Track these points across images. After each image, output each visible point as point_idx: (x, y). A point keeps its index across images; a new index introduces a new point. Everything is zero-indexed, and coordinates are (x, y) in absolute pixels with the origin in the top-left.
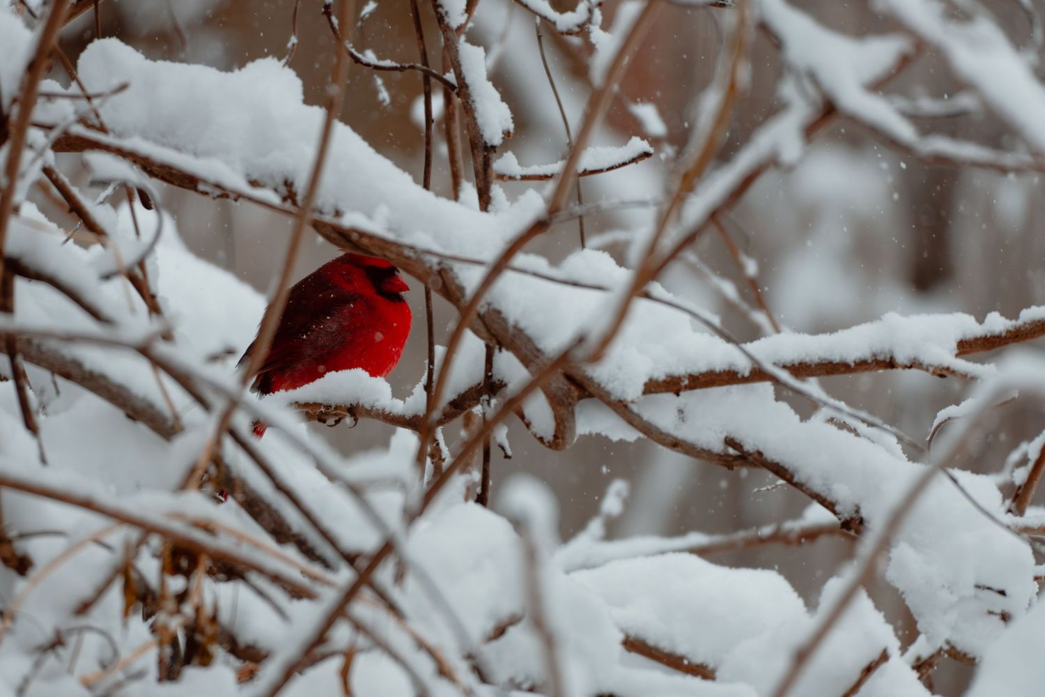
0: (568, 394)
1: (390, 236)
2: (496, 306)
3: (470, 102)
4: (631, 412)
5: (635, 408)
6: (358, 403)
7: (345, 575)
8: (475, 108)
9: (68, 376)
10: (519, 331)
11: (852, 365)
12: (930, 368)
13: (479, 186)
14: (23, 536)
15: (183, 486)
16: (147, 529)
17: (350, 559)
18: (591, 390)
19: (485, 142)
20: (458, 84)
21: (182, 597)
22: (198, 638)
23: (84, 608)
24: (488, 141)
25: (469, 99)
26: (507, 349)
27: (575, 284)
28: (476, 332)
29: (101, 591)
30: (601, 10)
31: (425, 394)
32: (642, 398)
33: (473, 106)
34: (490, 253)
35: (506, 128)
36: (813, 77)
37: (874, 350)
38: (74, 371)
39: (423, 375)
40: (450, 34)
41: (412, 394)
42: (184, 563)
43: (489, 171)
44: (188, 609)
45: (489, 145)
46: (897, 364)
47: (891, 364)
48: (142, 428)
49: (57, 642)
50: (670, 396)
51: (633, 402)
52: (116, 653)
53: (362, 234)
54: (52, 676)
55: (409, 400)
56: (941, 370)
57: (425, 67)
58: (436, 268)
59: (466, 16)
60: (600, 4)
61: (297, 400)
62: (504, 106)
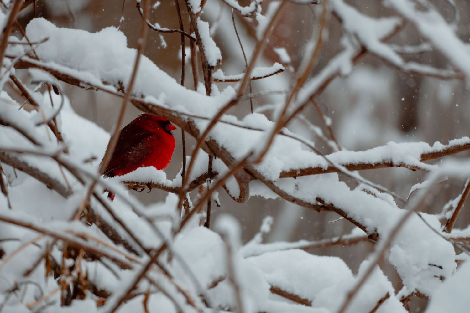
0: (246, 178)
1: (166, 107)
2: (214, 138)
3: (202, 47)
4: (274, 186)
5: (276, 184)
6: (151, 182)
7: (145, 259)
8: (205, 49)
9: (21, 169)
10: (224, 149)
11: (374, 165)
12: (408, 166)
13: (206, 85)
15: (72, 219)
16: (56, 237)
17: (148, 251)
18: (256, 176)
19: (209, 65)
20: (197, 38)
21: (72, 268)
22: (79, 286)
23: (28, 273)
24: (210, 64)
25: (202, 45)
26: (219, 158)
27: (249, 128)
28: (205, 150)
29: (36, 265)
30: (261, 5)
31: (181, 177)
32: (279, 179)
33: (203, 49)
34: (211, 114)
35: (218, 58)
36: (356, 36)
37: (384, 158)
38: (24, 167)
39: (181, 169)
40: (193, 16)
41: (176, 177)
42: (73, 253)
43: (211, 78)
44: (75, 274)
45: (211, 66)
46: (394, 164)
47: (391, 165)
48: (55, 193)
49: (15, 289)
50: (291, 179)
51: (275, 181)
52: (42, 293)
53: (154, 106)
54: (14, 304)
55: (174, 180)
56: (414, 167)
57: (182, 31)
58: (187, 121)
59: (200, 8)
60: (261, 3)
61: (124, 180)
62: (218, 49)
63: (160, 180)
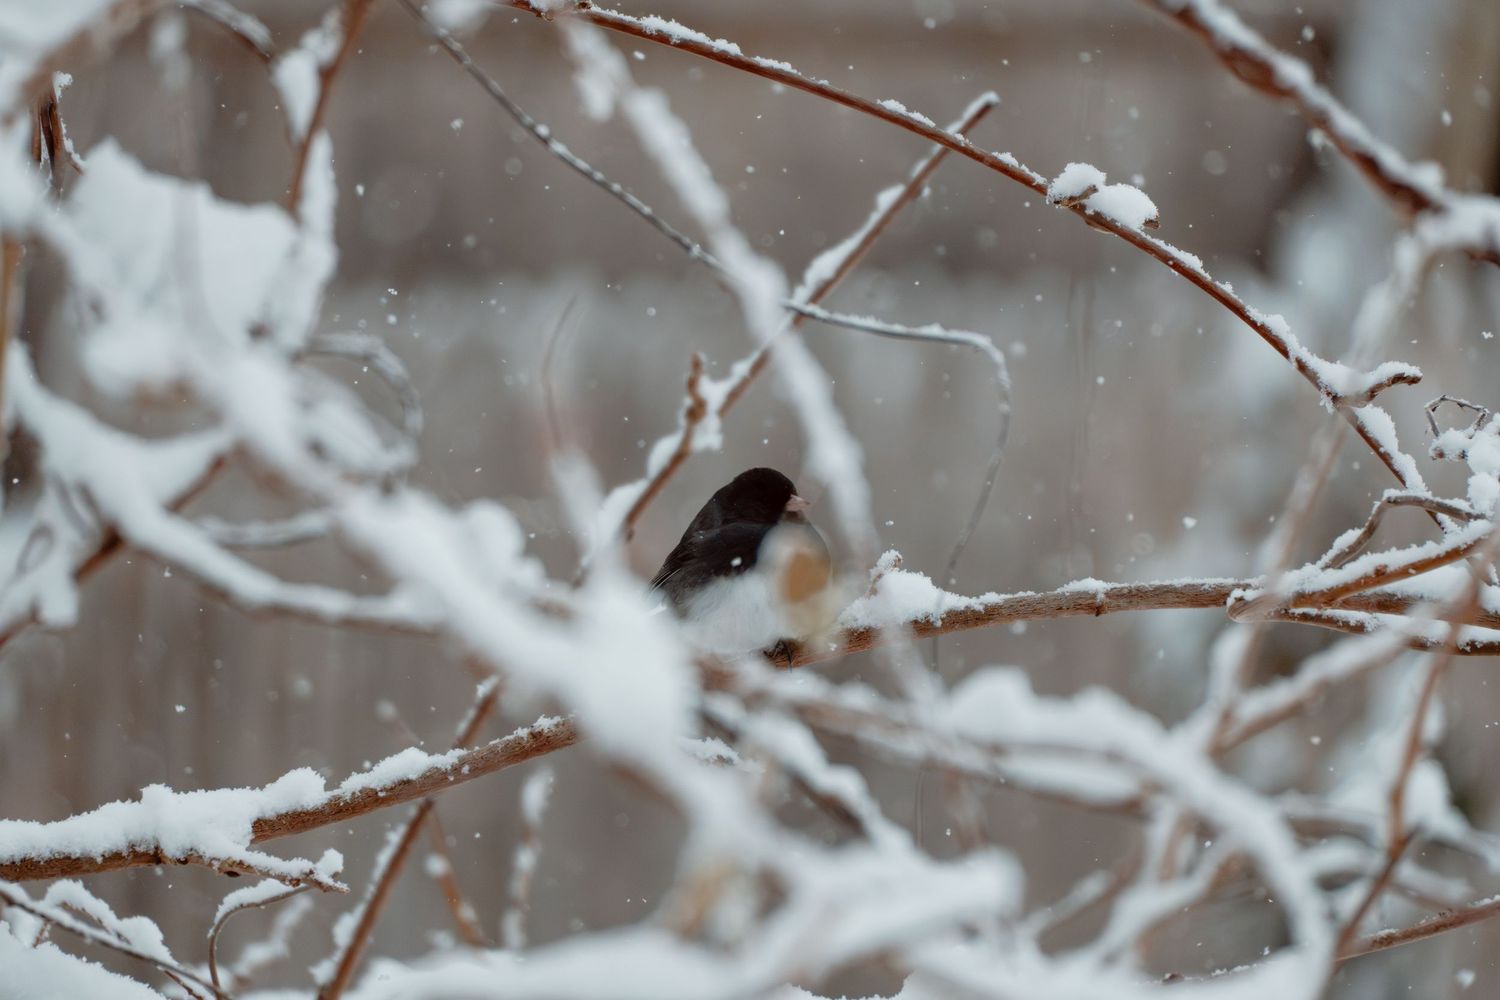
11: (99, 860)
12: (213, 862)
36: (87, 495)
37: (131, 837)
46: (165, 857)
47: (156, 857)
56: (231, 866)
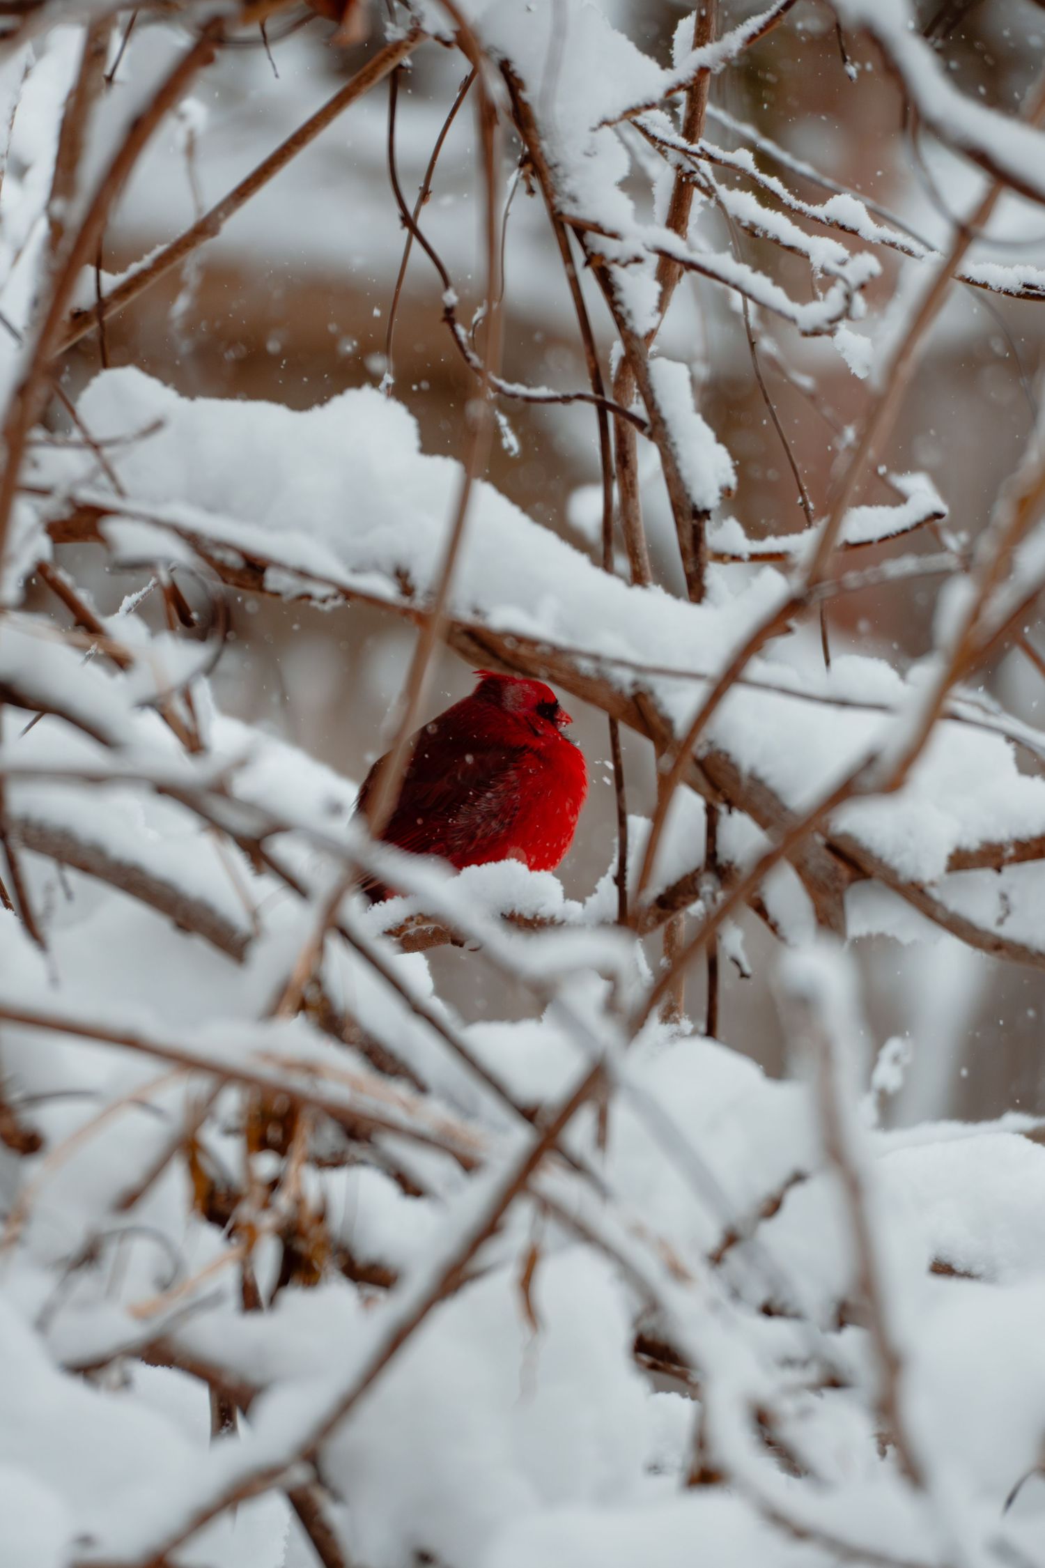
0: (834, 875)
1: (563, 640)
2: (722, 745)
3: (669, 446)
4: (929, 899)
5: (935, 893)
6: (513, 911)
7: (519, 1137)
8: (677, 453)
9: (85, 868)
10: (757, 782)
13: (689, 571)
14: (35, 1100)
15: (272, 1012)
16: (224, 1076)
17: (528, 1114)
18: (868, 867)
19: (695, 506)
20: (651, 418)
21: (274, 1185)
22: (301, 1246)
23: (129, 1201)
24: (698, 503)
25: (668, 440)
26: (741, 809)
27: (843, 703)
28: (694, 787)
29: (155, 1174)
30: (864, 294)
31: (615, 890)
32: (946, 877)
33: (674, 452)
34: (713, 663)
35: (725, 483)
38: (94, 860)
39: (611, 862)
40: (635, 344)
41: (595, 891)
42: (274, 1133)
43: (702, 548)
44: (283, 1201)
45: (700, 508)
48: (199, 946)
49: (89, 1256)
50: (986, 876)
51: (932, 884)
52: (178, 1266)
53: (521, 639)
54: (85, 1305)
55: (592, 900)
57: (599, 397)
58: (629, 691)
59: (658, 315)
60: (862, 287)
61: (421, 911)
62: (721, 451)
63: (543, 905)
